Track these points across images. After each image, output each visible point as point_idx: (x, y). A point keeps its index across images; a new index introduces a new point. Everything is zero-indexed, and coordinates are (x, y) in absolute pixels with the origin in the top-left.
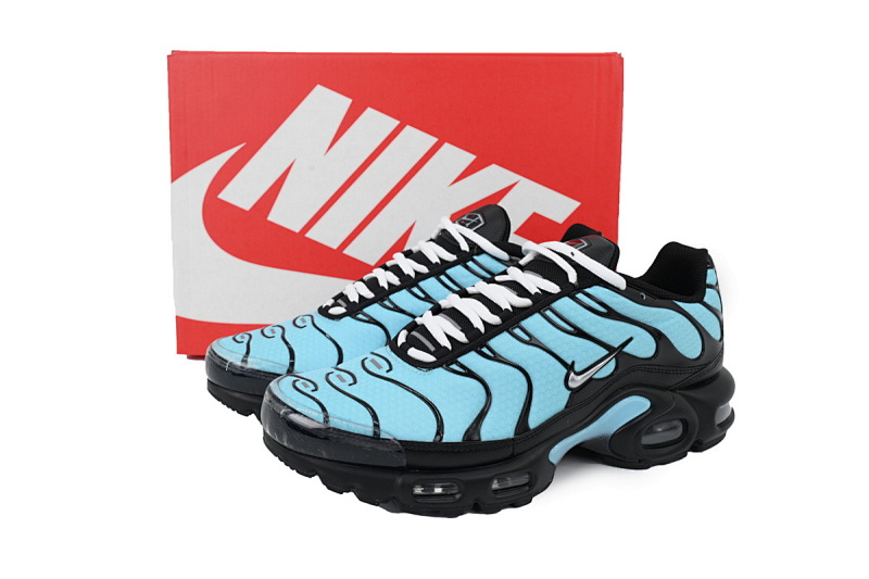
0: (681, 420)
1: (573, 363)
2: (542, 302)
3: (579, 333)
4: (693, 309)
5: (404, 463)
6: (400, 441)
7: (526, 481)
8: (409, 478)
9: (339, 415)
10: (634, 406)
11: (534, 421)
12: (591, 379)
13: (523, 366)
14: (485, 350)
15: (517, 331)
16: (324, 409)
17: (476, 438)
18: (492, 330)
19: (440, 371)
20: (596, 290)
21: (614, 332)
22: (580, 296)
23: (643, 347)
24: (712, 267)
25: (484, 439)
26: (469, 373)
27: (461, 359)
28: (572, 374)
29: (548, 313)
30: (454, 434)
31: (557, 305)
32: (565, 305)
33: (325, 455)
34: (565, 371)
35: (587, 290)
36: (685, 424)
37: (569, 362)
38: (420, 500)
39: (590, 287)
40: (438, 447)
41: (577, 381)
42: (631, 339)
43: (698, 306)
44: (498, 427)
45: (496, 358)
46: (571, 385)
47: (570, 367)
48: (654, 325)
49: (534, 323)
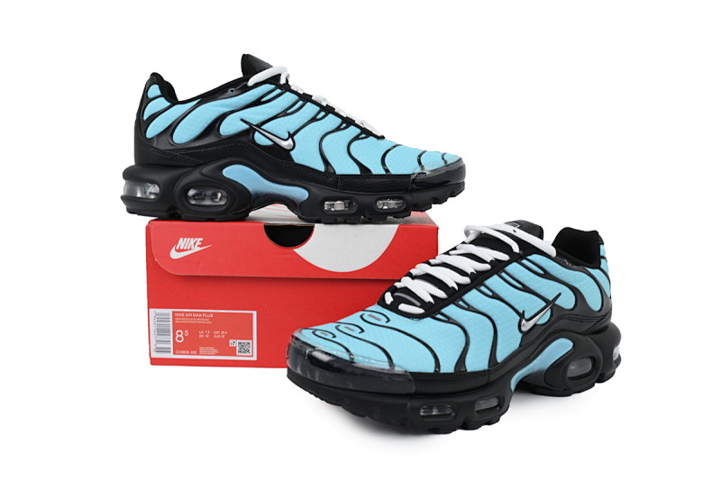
0: (590, 358)
1: (523, 311)
2: (497, 267)
3: (526, 289)
4: (595, 272)
5: (413, 389)
6: (411, 373)
7: (496, 404)
8: (416, 403)
9: (360, 354)
10: (561, 347)
11: (500, 357)
12: (535, 325)
13: (490, 314)
14: (461, 303)
15: (483, 288)
16: (348, 350)
17: (463, 369)
18: (464, 289)
19: (428, 320)
20: (534, 257)
21: (549, 289)
22: (524, 261)
23: (567, 301)
24: (603, 243)
25: (469, 370)
26: (449, 320)
27: (443, 311)
28: (524, 321)
29: (503, 274)
30: (448, 367)
31: (508, 269)
32: (514, 268)
33: (351, 387)
34: (519, 318)
35: (529, 257)
36: (594, 360)
37: (521, 311)
38: (425, 420)
39: (530, 255)
40: (437, 377)
41: (527, 326)
42: (560, 294)
43: (598, 271)
44: (477, 362)
45: (470, 308)
46: (524, 329)
47: (521, 315)
48: (574, 284)
49: (494, 282)
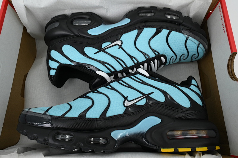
1: (119, 49)
4: (66, 62)
12: (112, 42)
14: (147, 57)
17: (158, 29)
22: (132, 77)
25: (155, 29)
26: (154, 51)
29: (124, 66)
30: (165, 32)
31: (121, 68)
34: (122, 46)
40: (171, 29)
42: (95, 54)
43: (63, 62)
